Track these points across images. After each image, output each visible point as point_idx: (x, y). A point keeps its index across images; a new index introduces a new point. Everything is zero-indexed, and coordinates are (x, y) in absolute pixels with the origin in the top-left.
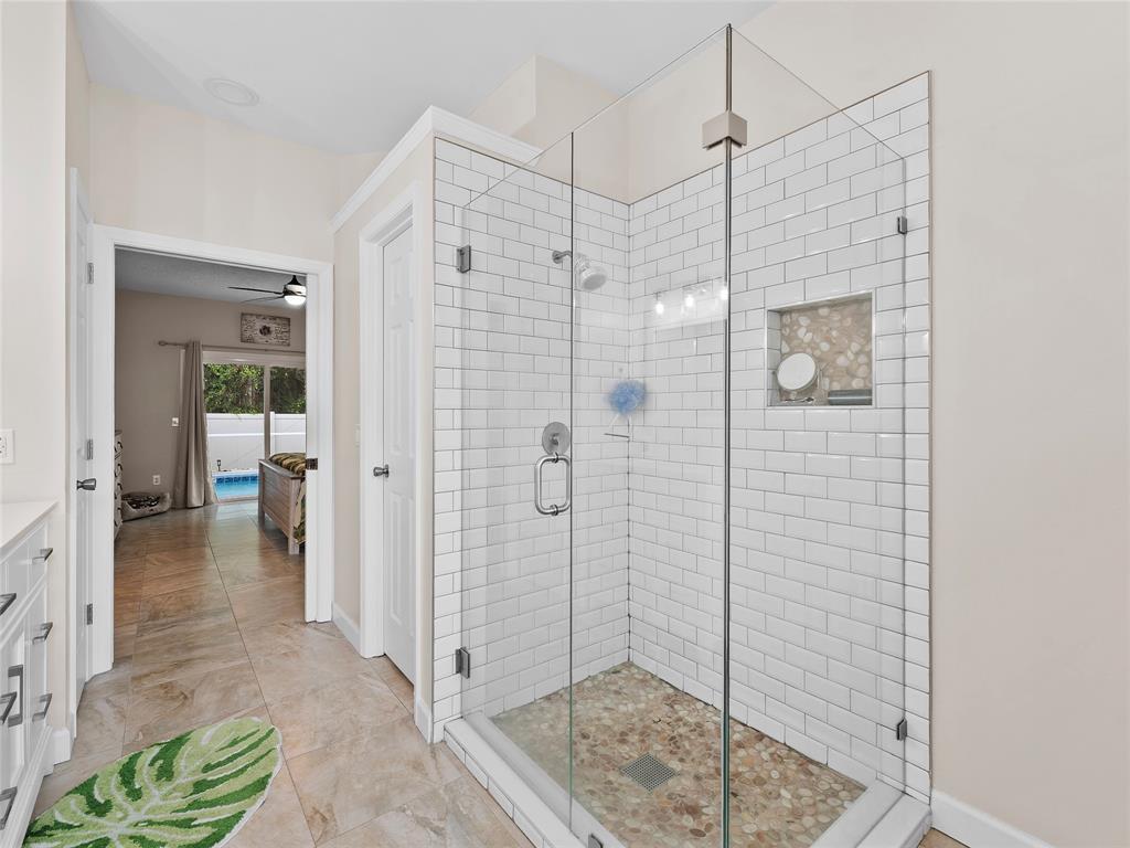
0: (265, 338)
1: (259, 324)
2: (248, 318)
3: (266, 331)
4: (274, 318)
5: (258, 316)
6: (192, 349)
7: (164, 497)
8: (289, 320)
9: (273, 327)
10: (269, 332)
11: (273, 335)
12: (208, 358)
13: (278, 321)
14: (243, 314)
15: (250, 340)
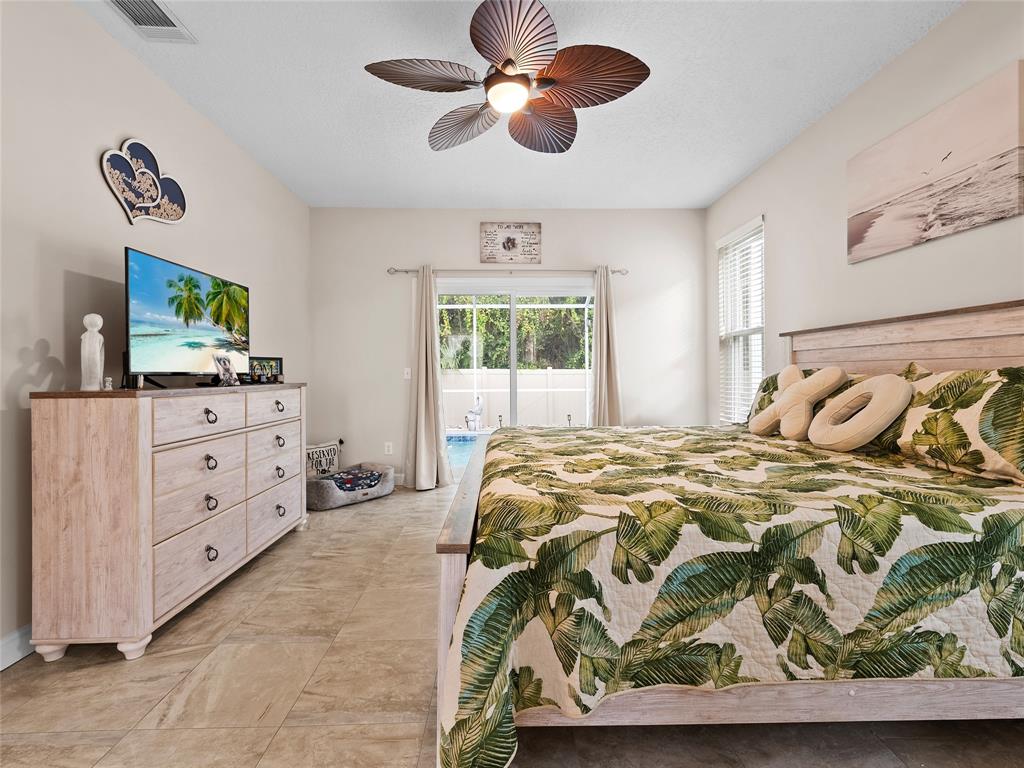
0: (510, 254)
1: (502, 236)
2: (489, 229)
3: (510, 244)
4: (520, 226)
5: (500, 225)
6: (424, 275)
7: (386, 475)
8: (540, 224)
9: (518, 237)
10: (514, 245)
11: (519, 249)
12: (442, 285)
13: (525, 227)
14: (482, 224)
15: (489, 259)
